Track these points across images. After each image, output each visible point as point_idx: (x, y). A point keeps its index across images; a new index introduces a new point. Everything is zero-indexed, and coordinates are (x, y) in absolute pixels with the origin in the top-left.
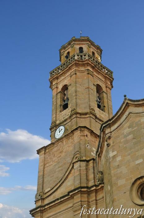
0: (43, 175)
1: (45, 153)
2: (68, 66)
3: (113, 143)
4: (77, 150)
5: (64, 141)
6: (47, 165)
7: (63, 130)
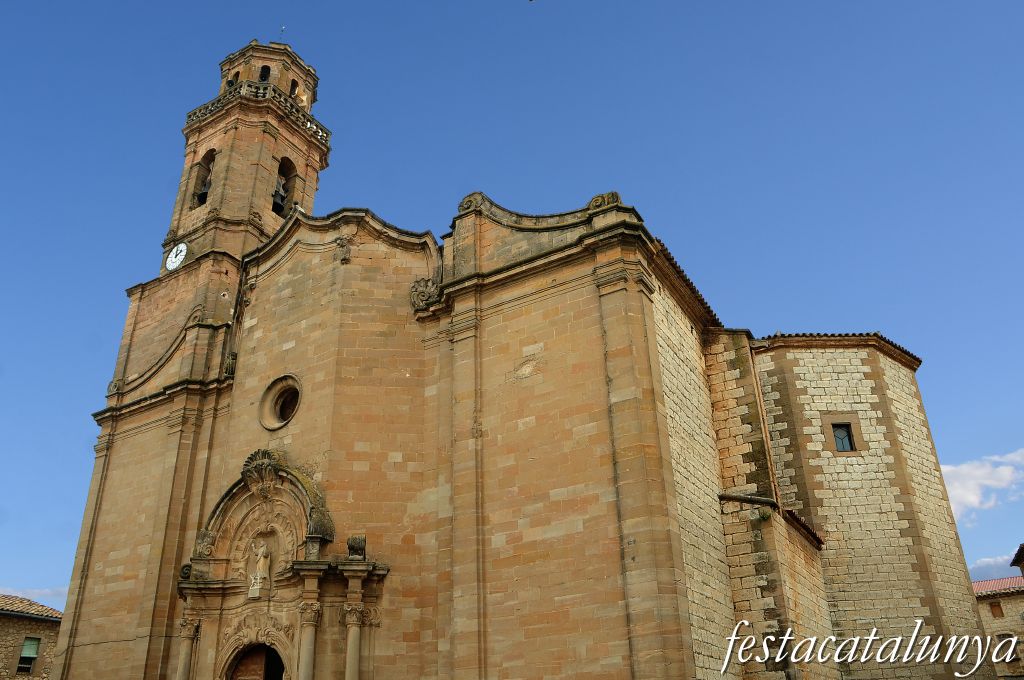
0: (130, 345)
1: (141, 298)
2: (223, 107)
3: (256, 300)
4: (199, 301)
5: (181, 278)
6: (141, 325)
7: (184, 253)
